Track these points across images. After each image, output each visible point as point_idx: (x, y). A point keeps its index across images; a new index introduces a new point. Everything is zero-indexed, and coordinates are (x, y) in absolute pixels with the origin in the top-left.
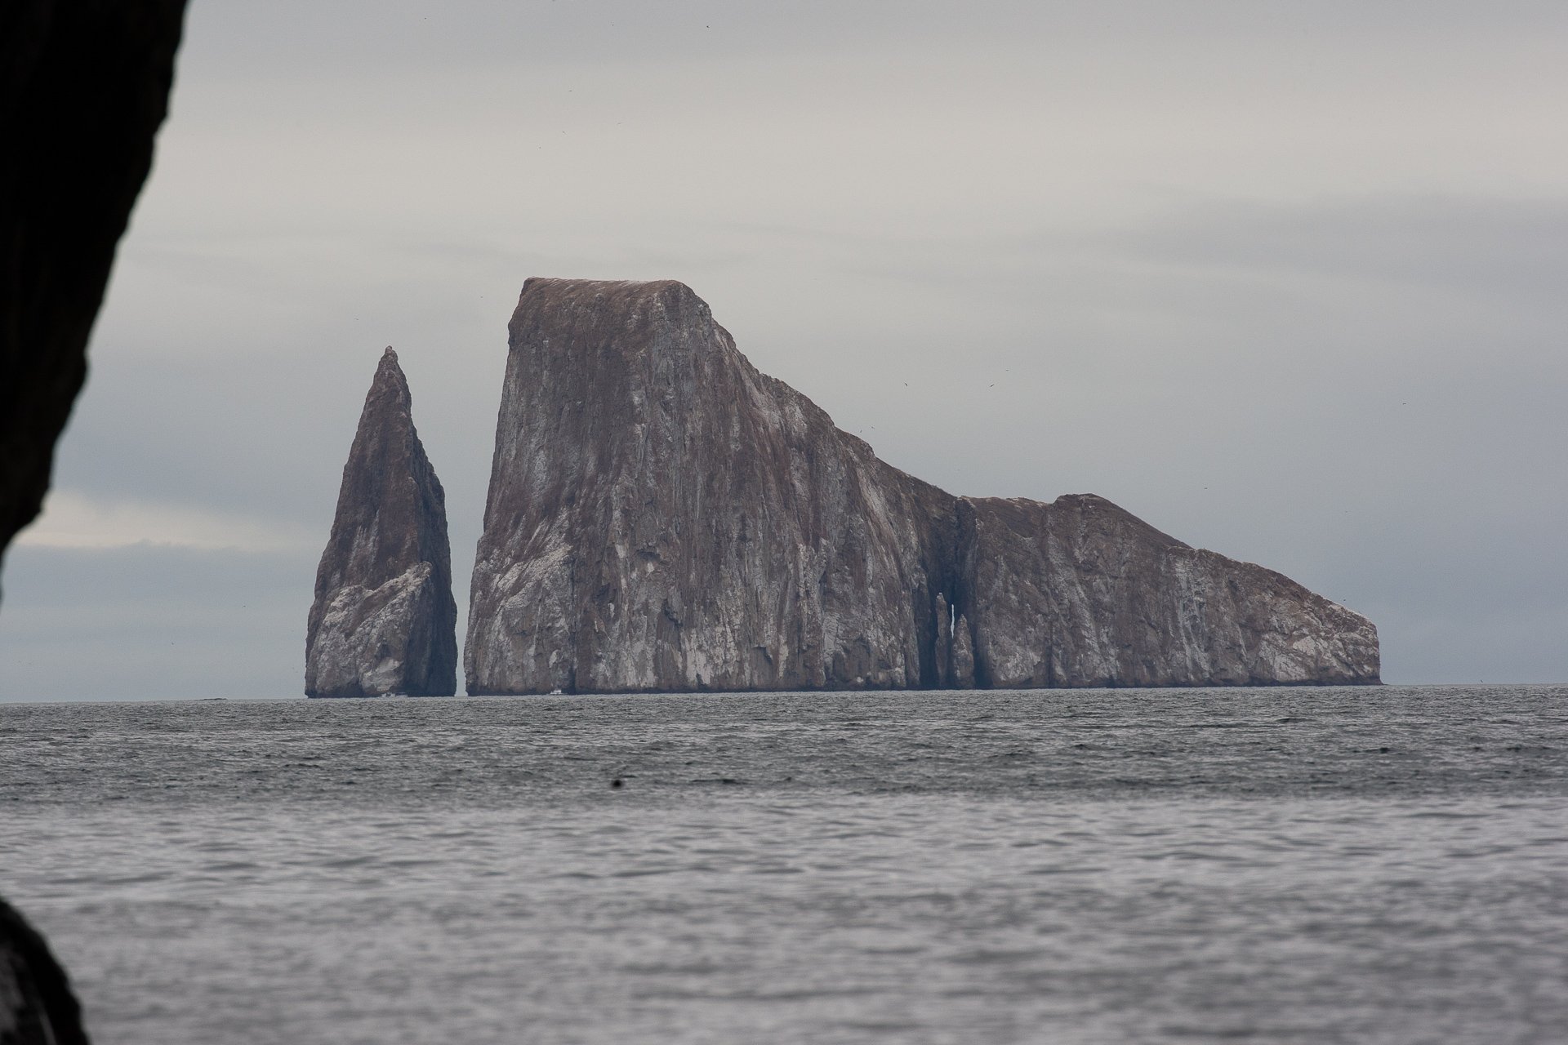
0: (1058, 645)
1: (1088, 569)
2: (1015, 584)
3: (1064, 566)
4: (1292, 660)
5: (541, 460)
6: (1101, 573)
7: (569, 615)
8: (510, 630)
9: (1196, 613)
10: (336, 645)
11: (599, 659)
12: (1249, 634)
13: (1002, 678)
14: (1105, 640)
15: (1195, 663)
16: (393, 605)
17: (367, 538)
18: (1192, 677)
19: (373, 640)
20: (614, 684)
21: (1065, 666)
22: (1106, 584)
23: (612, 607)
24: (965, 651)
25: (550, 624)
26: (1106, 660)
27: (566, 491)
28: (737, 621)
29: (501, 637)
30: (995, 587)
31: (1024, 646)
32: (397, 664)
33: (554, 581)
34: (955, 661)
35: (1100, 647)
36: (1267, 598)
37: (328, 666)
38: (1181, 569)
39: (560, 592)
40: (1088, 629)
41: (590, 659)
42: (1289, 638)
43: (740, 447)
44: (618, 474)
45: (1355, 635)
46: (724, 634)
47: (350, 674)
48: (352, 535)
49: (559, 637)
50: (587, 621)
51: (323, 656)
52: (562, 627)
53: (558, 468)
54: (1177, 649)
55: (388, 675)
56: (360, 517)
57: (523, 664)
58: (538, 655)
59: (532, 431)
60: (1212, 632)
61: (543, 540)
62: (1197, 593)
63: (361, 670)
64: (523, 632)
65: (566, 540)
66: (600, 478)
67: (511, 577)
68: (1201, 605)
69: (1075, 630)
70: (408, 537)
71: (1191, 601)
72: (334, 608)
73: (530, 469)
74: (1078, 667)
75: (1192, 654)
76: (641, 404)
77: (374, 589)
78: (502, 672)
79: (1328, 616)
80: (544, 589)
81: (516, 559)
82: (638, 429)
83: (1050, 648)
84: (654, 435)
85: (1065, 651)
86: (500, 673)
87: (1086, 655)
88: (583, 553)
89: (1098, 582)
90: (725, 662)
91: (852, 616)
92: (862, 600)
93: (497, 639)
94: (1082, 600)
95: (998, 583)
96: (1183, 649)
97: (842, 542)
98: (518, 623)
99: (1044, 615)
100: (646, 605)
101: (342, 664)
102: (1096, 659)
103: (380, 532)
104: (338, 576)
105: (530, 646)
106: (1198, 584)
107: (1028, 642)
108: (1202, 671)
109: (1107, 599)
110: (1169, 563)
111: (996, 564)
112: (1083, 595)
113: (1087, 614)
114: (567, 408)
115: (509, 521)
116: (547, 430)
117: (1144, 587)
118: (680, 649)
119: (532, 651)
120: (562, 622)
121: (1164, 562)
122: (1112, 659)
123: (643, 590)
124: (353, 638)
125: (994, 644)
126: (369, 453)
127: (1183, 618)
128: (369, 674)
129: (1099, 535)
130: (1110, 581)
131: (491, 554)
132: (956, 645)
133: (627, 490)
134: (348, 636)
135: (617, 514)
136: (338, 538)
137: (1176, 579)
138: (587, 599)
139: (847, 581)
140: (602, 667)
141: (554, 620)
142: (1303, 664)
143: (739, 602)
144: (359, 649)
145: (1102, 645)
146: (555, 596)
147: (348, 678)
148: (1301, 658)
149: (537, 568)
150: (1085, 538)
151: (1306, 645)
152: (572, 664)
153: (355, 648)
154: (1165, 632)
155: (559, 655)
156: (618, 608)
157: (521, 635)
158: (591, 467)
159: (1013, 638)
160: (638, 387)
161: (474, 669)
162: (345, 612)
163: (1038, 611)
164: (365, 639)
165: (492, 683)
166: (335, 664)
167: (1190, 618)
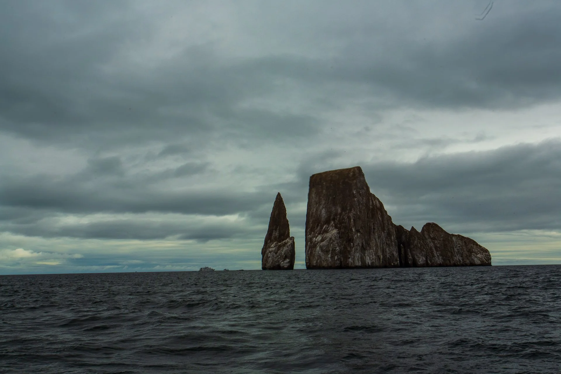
0: (428, 256)
1: (433, 239)
2: (419, 242)
3: (428, 238)
4: (478, 259)
5: (323, 211)
6: (437, 240)
7: (339, 246)
8: (322, 250)
9: (458, 248)
10: (273, 256)
11: (349, 258)
12: (469, 253)
13: (419, 264)
14: (438, 254)
15: (459, 259)
16: (287, 246)
17: (276, 233)
18: (459, 263)
19: (283, 254)
20: (354, 264)
21: (430, 261)
22: (438, 242)
23: (352, 244)
24: (411, 257)
25: (335, 249)
26: (439, 259)
27: (332, 217)
28: (374, 249)
29: (320, 252)
30: (415, 243)
31: (422, 256)
32: (289, 260)
33: (335, 238)
34: (408, 259)
35: (437, 256)
36: (472, 245)
37: (271, 261)
38: (454, 239)
39: (337, 241)
40: (435, 252)
41: (347, 258)
42: (477, 254)
43: (372, 207)
44: (351, 210)
45: (487, 254)
46: (372, 252)
47: (277, 263)
48: (272, 232)
49: (337, 252)
50: (345, 248)
51: (270, 259)
52: (338, 250)
53: (329, 212)
54: (454, 256)
55: (286, 263)
56: (274, 228)
57: (327, 259)
58: (332, 257)
59: (320, 205)
60: (463, 252)
61: (327, 229)
62: (458, 244)
63: (280, 262)
64: (327, 251)
65: (335, 228)
66: (343, 213)
67: (319, 238)
68: (459, 247)
69: (432, 252)
70: (287, 231)
71: (457, 246)
72: (272, 247)
73: (320, 213)
74: (433, 261)
75: (458, 258)
76: (356, 194)
77: (280, 243)
78: (321, 262)
79: (482, 249)
80: (333, 240)
81: (319, 234)
82: (356, 199)
83: (427, 257)
84: (358, 201)
85: (430, 257)
86: (319, 262)
87: (435, 258)
88: (343, 230)
89: (436, 242)
90: (373, 259)
91: (391, 249)
92: (392, 245)
93: (318, 253)
94: (433, 246)
95: (416, 242)
96: (456, 257)
97: (387, 232)
98: (325, 249)
99: (425, 249)
100: (359, 244)
101: (275, 260)
102: (437, 259)
103: (279, 231)
104: (269, 241)
105: (329, 255)
106: (458, 242)
107: (423, 255)
108: (461, 261)
109: (438, 245)
110: (451, 237)
111: (415, 237)
112: (433, 245)
113: (434, 249)
114: (331, 198)
115: (315, 226)
116: (325, 204)
117: (447, 243)
118: (365, 255)
119: (330, 256)
120: (338, 248)
121: (450, 237)
122: (440, 259)
123: (358, 240)
124: (278, 254)
125: (416, 255)
126: (276, 214)
127: (456, 250)
128: (282, 263)
129: (436, 231)
130: (439, 241)
131: (311, 233)
132: (408, 256)
133: (354, 214)
134: (276, 254)
135: (352, 220)
136: (269, 233)
137: (453, 241)
138: (344, 242)
139: (389, 241)
140: (350, 260)
141: (336, 248)
142: (479, 260)
143: (374, 244)
144: (279, 257)
145: (438, 256)
146: (336, 242)
147: (277, 264)
148: (479, 259)
149: (329, 235)
150: (432, 232)
151: (479, 256)
152: (341, 259)
153: (278, 256)
154: (452, 253)
155: (337, 257)
156: (353, 244)
157: (326, 252)
158: (339, 211)
159: (420, 254)
160: (355, 189)
161: (309, 261)
162: (275, 248)
163: (424, 248)
164: (281, 254)
165: (317, 265)
166: (273, 260)
167: (457, 250)
